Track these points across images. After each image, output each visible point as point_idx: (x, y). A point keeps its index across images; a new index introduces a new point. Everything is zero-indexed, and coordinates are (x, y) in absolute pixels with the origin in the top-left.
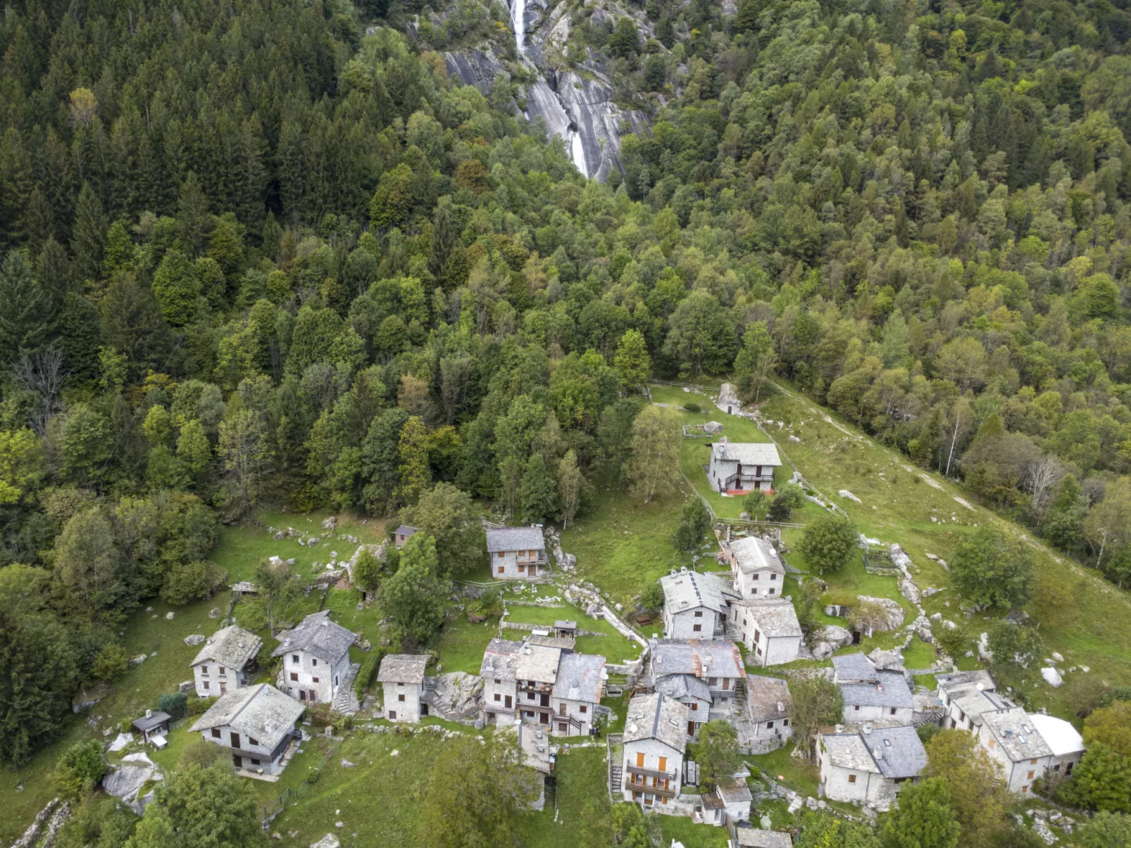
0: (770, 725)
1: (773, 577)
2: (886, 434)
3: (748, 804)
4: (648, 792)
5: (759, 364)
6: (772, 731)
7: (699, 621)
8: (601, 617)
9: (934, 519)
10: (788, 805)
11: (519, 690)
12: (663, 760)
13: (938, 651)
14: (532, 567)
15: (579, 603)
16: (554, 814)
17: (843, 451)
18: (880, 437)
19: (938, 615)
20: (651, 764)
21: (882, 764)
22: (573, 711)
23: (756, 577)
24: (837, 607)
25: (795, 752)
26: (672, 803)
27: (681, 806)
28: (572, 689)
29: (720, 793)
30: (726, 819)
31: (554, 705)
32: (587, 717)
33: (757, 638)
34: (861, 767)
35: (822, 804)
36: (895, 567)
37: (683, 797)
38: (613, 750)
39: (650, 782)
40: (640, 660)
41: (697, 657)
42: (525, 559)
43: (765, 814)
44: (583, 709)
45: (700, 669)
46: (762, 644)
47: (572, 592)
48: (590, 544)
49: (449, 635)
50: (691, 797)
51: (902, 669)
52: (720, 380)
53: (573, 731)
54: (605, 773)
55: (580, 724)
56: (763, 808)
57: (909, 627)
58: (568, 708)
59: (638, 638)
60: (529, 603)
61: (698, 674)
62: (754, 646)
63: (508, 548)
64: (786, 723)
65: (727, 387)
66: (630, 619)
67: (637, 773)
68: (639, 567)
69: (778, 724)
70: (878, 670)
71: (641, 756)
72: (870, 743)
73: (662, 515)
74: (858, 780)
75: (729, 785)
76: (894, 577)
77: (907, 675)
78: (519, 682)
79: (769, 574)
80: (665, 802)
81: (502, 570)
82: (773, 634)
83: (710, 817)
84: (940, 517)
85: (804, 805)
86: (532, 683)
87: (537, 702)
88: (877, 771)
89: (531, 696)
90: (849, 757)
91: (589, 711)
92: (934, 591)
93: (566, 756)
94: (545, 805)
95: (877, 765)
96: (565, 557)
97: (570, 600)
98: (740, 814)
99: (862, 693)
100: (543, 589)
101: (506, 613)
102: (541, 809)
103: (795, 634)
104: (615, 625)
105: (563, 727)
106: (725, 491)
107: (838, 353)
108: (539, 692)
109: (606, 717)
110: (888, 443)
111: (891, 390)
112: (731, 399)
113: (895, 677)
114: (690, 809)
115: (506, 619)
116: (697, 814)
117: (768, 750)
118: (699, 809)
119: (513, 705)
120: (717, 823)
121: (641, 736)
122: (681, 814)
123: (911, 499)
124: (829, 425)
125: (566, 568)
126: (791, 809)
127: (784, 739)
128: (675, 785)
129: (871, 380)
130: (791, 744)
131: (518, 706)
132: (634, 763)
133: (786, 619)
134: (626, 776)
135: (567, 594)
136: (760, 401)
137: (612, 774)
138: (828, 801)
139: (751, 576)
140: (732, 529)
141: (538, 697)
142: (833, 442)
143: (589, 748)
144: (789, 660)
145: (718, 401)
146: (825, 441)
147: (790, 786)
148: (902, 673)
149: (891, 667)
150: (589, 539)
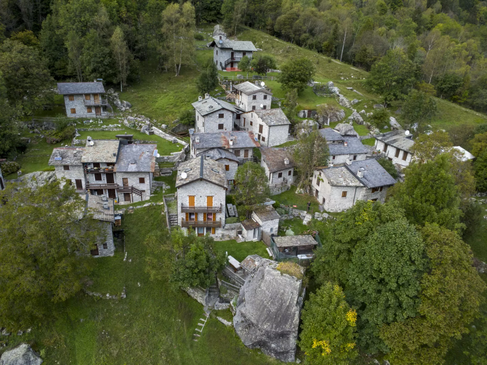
0: (280, 176)
1: (265, 97)
2: (309, 42)
3: (277, 221)
4: (200, 227)
5: (236, 8)
6: (281, 180)
7: (222, 121)
8: (152, 133)
9: (343, 78)
10: (302, 221)
11: (87, 172)
12: (210, 198)
13: (369, 128)
14: (97, 107)
15: (134, 126)
16: (124, 256)
17: (287, 52)
18: (306, 45)
19: (363, 111)
20: (201, 203)
21: (364, 180)
22: (133, 182)
23: (254, 98)
24: (306, 111)
25: (298, 190)
26: (219, 232)
27: (226, 233)
28: (130, 166)
29: (256, 218)
30: (262, 235)
31: (118, 180)
32: (146, 187)
33: (261, 130)
34: (351, 184)
35: (326, 215)
36: (332, 93)
37: (227, 226)
38: (169, 206)
39: (201, 218)
40: (183, 151)
41: (224, 137)
42: (92, 102)
43: (287, 229)
44: (142, 181)
45: (228, 144)
46: (265, 134)
47: (128, 120)
48: (140, 97)
49: (29, 153)
50: (233, 225)
51: (355, 133)
52: (212, 23)
53: (136, 198)
54: (164, 221)
55: (141, 193)
56: (285, 225)
57: (350, 117)
58: (129, 181)
59: (179, 141)
60: (96, 129)
61: (227, 147)
62: (259, 136)
63: (76, 92)
64: (290, 174)
65: (217, 27)
66: (173, 132)
67: (190, 213)
68: (175, 106)
69: (285, 174)
70: (343, 136)
71: (192, 198)
72: (353, 170)
73: (187, 82)
74: (348, 195)
75: (261, 211)
76: (333, 97)
77: (358, 137)
78: (85, 165)
79: (263, 95)
80: (214, 233)
81: (74, 111)
82: (272, 124)
83: (249, 236)
84: (345, 77)
85: (313, 217)
86: (97, 164)
87: (104, 181)
88: (362, 185)
89: (98, 177)
90: (342, 179)
91: (147, 181)
92: (357, 101)
93: (131, 214)
94: (115, 252)
95: (361, 182)
96: (122, 102)
97: (128, 125)
98: (272, 229)
99: (336, 148)
100: (107, 121)
101: (77, 135)
102: (112, 255)
103: (286, 123)
104: (162, 136)
105: (127, 196)
106: (225, 69)
107: (278, 6)
108: (104, 173)
109: (162, 187)
110: (311, 47)
111: (310, 17)
112: (221, 32)
113: (352, 139)
114: (233, 234)
115: (78, 138)
116: (240, 236)
117: (280, 192)
118: (240, 233)
119: (84, 186)
120: (255, 239)
121: (190, 180)
122: (227, 239)
123: (328, 70)
124: (278, 42)
125: (124, 109)
126: (305, 222)
127: (289, 185)
128: (221, 217)
129: (298, 16)
130: (293, 187)
131: (87, 187)
132: (187, 204)
133: (279, 116)
134: (181, 217)
135: (126, 122)
136: (237, 34)
137: (170, 221)
138: (329, 213)
139: (251, 97)
140: (233, 83)
141: (104, 177)
142: (281, 49)
143: (150, 206)
144: (282, 143)
145: (213, 35)
146: (277, 48)
147: (301, 208)
148: (355, 136)
149: (349, 133)
150: (139, 95)
